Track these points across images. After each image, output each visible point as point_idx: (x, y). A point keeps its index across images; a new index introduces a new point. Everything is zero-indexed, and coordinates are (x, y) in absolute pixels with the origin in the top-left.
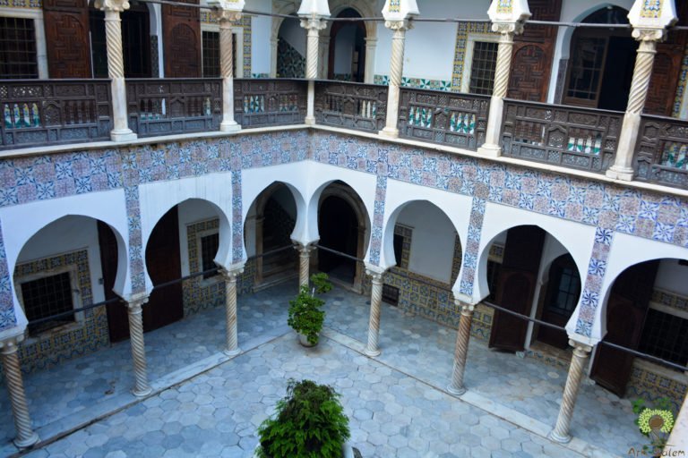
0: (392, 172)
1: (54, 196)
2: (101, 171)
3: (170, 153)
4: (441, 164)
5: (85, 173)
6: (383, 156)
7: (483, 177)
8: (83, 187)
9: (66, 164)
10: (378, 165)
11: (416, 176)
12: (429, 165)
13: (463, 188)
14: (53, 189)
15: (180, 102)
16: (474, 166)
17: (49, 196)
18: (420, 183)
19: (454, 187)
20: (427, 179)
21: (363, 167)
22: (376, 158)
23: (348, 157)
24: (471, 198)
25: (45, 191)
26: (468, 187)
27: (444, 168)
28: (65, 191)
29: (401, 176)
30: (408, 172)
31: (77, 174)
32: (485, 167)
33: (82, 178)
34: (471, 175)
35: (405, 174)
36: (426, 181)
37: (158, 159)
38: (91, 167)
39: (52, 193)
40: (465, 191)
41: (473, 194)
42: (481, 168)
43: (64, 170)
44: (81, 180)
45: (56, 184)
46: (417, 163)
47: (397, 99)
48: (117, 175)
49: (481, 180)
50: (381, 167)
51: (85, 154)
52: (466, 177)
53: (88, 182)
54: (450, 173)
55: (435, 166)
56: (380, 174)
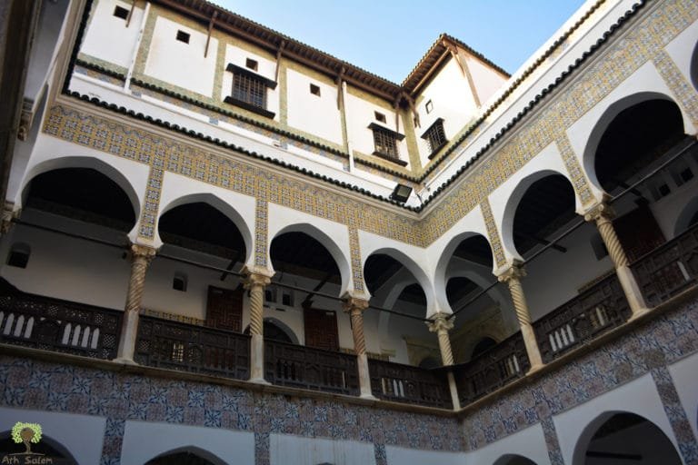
0: (554, 405)
1: (182, 422)
2: (232, 409)
3: (304, 409)
4: (601, 362)
5: (217, 407)
6: (539, 396)
7: (648, 343)
8: (213, 420)
9: (200, 394)
10: (537, 409)
11: (580, 393)
12: (588, 371)
13: (635, 370)
14: (183, 415)
15: (315, 369)
16: (633, 340)
17: (177, 420)
18: (589, 398)
19: (625, 376)
20: (594, 388)
21: (523, 422)
22: (532, 403)
23: (504, 422)
24: (649, 375)
25: (174, 415)
26: (639, 365)
27: (605, 363)
28: (193, 420)
29: (566, 404)
30: (570, 394)
31: (208, 405)
32: (644, 332)
33: (213, 411)
34: (634, 350)
35: (568, 400)
36: (595, 391)
37: (292, 411)
38: (223, 402)
39: (180, 418)
40: (639, 372)
41: (648, 369)
42: (641, 336)
43: (196, 399)
44: (211, 413)
45: (186, 410)
46: (575, 378)
47: (533, 336)
48: (248, 417)
49: (648, 348)
50: (541, 409)
51: (219, 388)
52: (631, 356)
53: (218, 417)
54: (613, 364)
55: (595, 368)
56: (542, 418)
